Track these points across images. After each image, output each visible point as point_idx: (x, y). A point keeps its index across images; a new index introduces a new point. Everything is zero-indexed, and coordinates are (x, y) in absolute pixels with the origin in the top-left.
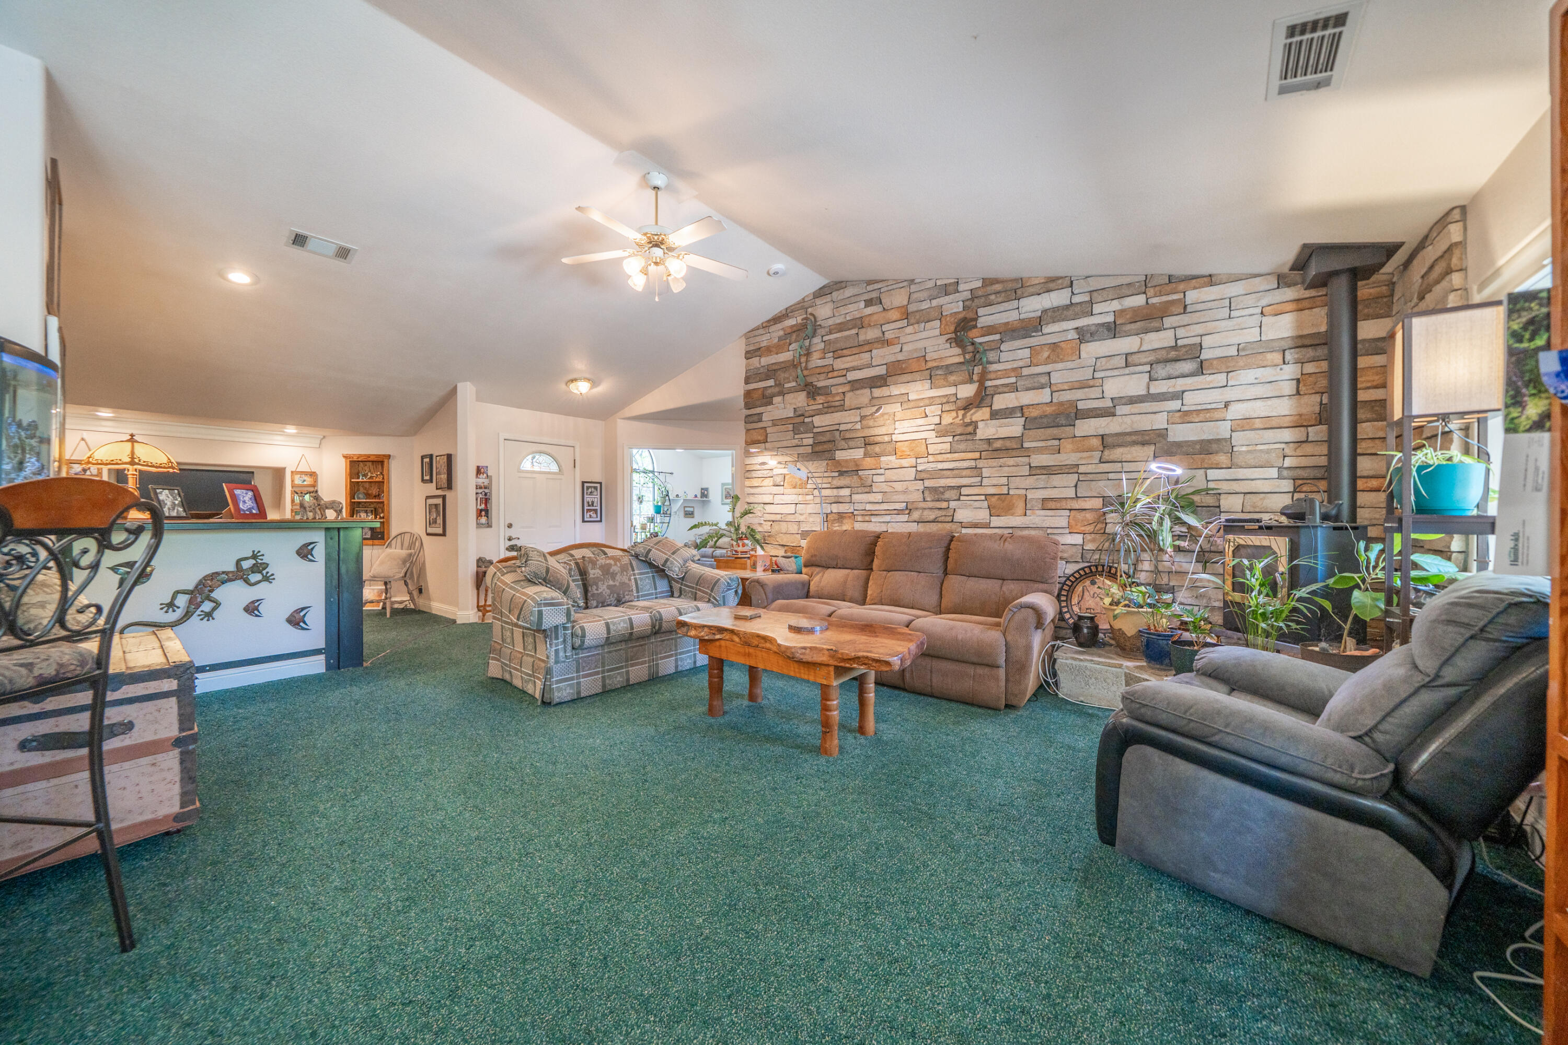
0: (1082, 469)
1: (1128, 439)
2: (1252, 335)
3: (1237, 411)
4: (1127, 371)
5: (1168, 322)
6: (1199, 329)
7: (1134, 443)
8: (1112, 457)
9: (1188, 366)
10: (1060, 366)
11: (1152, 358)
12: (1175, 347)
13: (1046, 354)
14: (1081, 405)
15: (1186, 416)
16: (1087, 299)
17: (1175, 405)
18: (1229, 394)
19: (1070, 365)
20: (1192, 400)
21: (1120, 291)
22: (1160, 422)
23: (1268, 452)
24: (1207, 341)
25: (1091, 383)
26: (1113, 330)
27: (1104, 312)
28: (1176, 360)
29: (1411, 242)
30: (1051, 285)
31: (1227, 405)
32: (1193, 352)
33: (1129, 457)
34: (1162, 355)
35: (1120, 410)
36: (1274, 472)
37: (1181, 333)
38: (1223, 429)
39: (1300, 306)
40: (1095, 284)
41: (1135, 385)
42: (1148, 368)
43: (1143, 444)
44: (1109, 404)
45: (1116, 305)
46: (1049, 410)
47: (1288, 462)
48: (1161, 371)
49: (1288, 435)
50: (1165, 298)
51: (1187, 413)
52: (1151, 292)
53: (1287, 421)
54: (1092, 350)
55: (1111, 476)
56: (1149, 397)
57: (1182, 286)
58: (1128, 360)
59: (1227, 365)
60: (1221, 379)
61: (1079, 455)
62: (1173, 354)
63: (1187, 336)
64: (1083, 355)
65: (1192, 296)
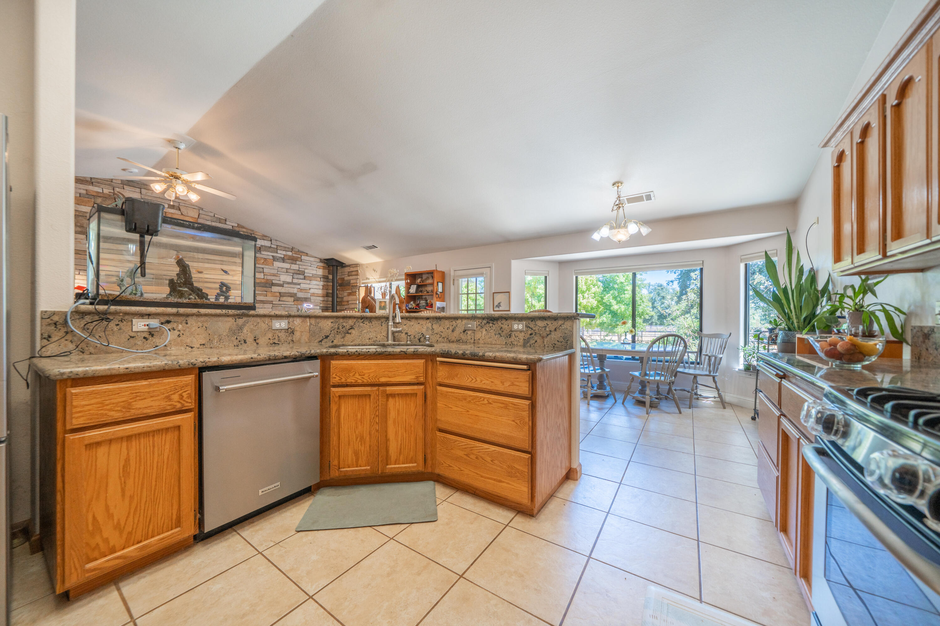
0: (274, 303)
1: (287, 294)
2: (314, 272)
3: (312, 291)
4: (287, 274)
5: (298, 262)
6: (304, 267)
7: (289, 296)
8: (283, 300)
9: (302, 277)
10: (267, 267)
11: (293, 272)
12: (299, 270)
13: (262, 261)
14: (274, 282)
15: (301, 290)
16: (276, 247)
17: (299, 287)
18: (310, 286)
19: (270, 267)
20: (303, 286)
21: (285, 249)
22: (295, 291)
23: (318, 302)
24: (306, 271)
25: (277, 275)
26: (283, 260)
27: (281, 254)
28: (299, 274)
29: (347, 264)
30: (265, 238)
31: (310, 289)
32: (303, 273)
33: (287, 300)
34: (296, 272)
35: (285, 285)
36: (318, 308)
37: (300, 267)
38: (308, 295)
39: (324, 268)
40: (279, 244)
41: (289, 279)
42: (292, 274)
43: (291, 297)
44: (282, 283)
45: (284, 253)
46: (263, 281)
47: (321, 305)
48: (295, 276)
49: (321, 299)
50: (296, 255)
51: (301, 289)
52: (293, 252)
53: (321, 295)
54: (277, 264)
55: (282, 305)
56: (292, 283)
57: (301, 254)
58: (287, 270)
59: (310, 278)
60: (308, 282)
61: (273, 298)
62: (298, 272)
63: (302, 268)
64: (274, 265)
65: (303, 257)
